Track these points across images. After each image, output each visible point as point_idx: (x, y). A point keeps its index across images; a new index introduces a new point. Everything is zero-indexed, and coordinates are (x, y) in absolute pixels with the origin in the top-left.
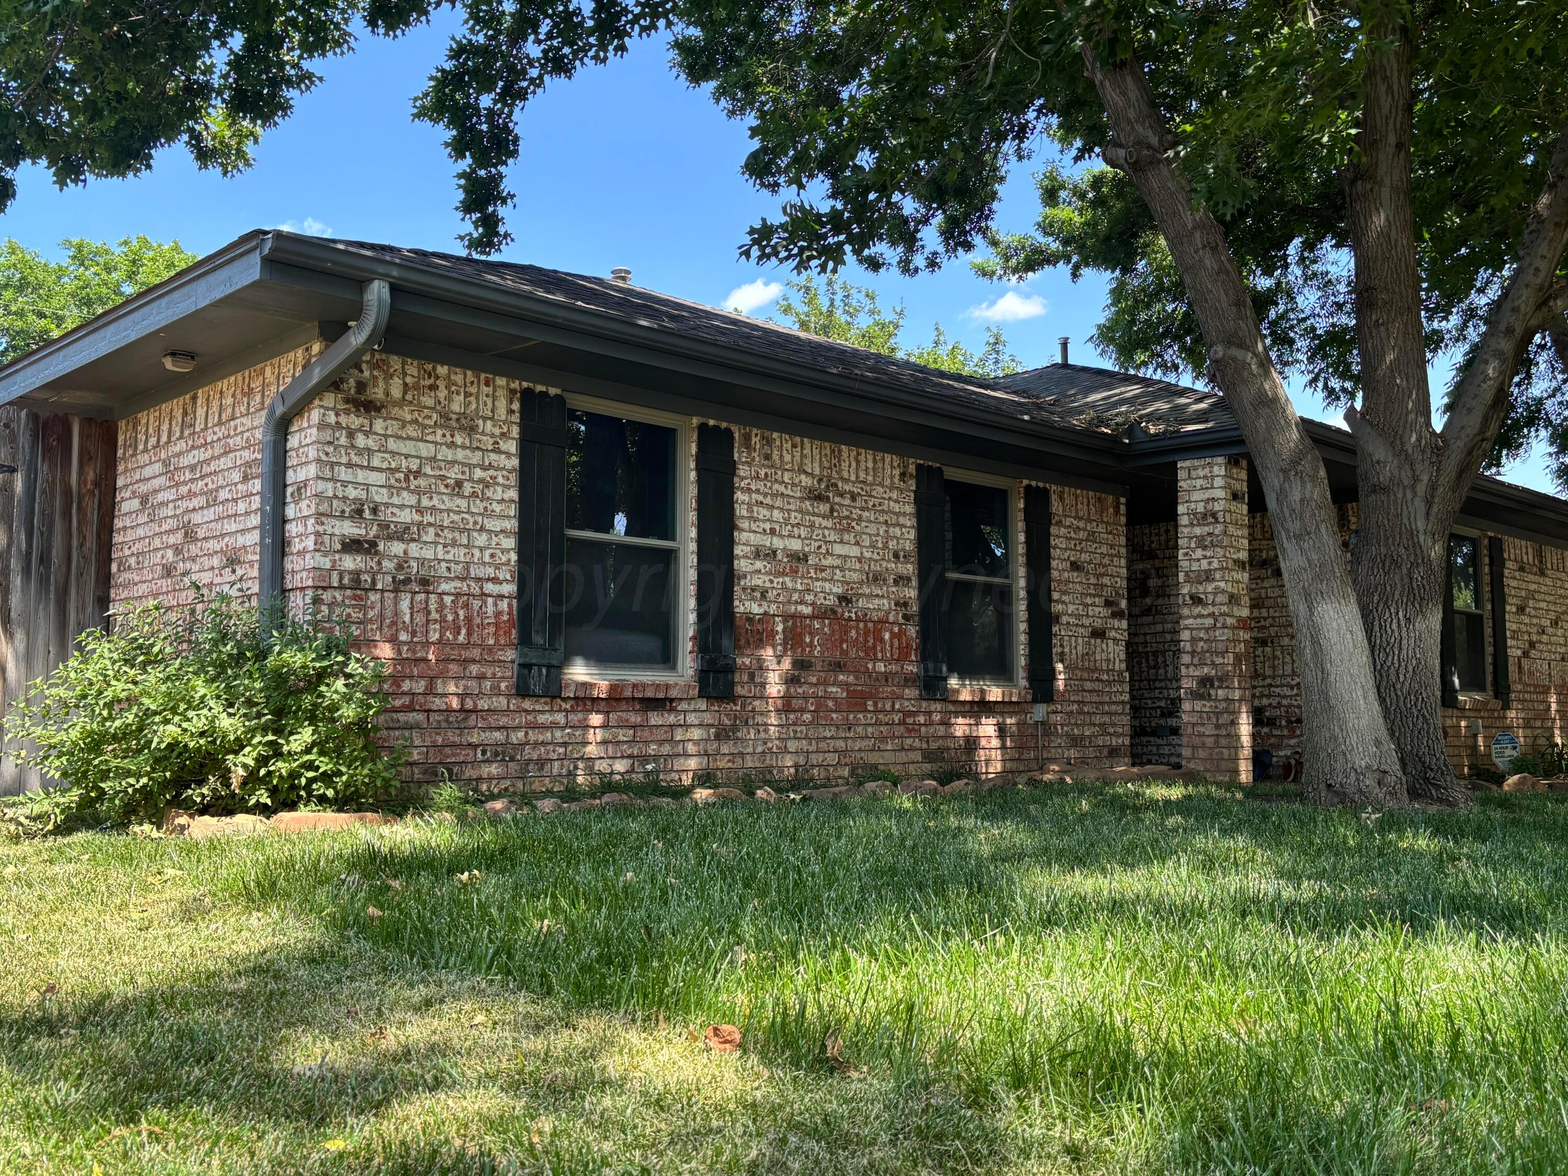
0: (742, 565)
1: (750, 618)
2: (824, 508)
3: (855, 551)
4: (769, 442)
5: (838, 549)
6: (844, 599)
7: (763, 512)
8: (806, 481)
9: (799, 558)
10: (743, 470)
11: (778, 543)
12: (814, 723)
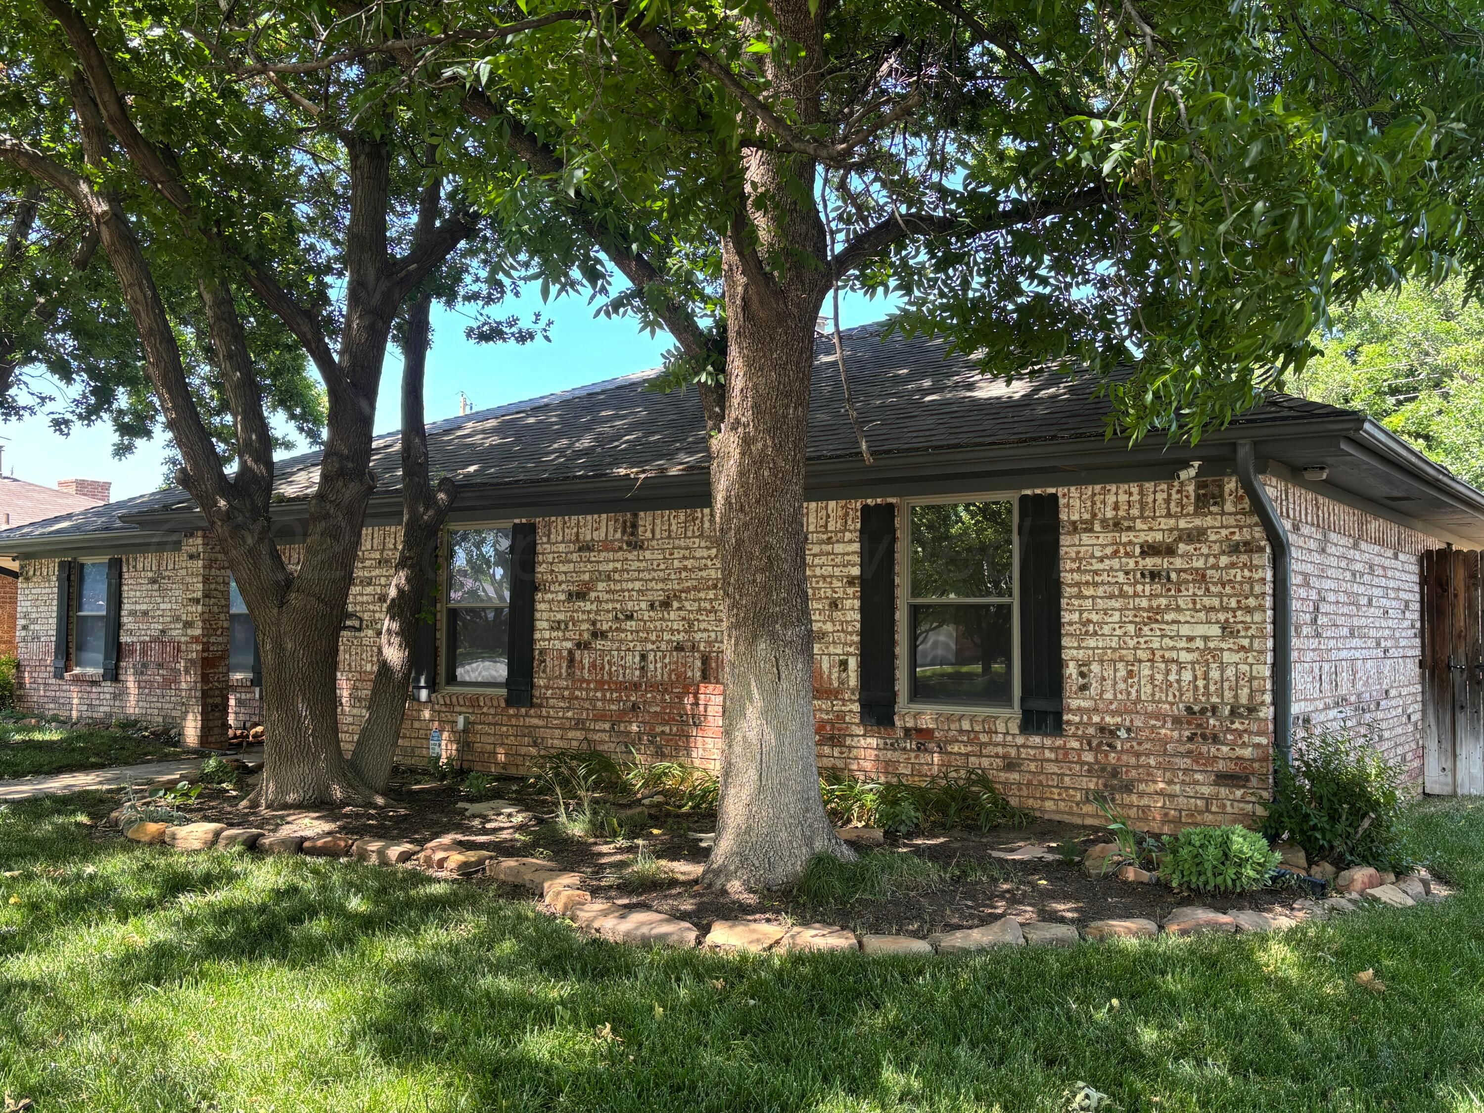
0: (125, 620)
1: (126, 644)
2: (156, 587)
3: (169, 606)
4: (135, 559)
5: (162, 606)
6: (163, 631)
7: (132, 594)
8: (150, 574)
9: (145, 613)
10: (126, 576)
11: (138, 607)
12: (149, 694)
